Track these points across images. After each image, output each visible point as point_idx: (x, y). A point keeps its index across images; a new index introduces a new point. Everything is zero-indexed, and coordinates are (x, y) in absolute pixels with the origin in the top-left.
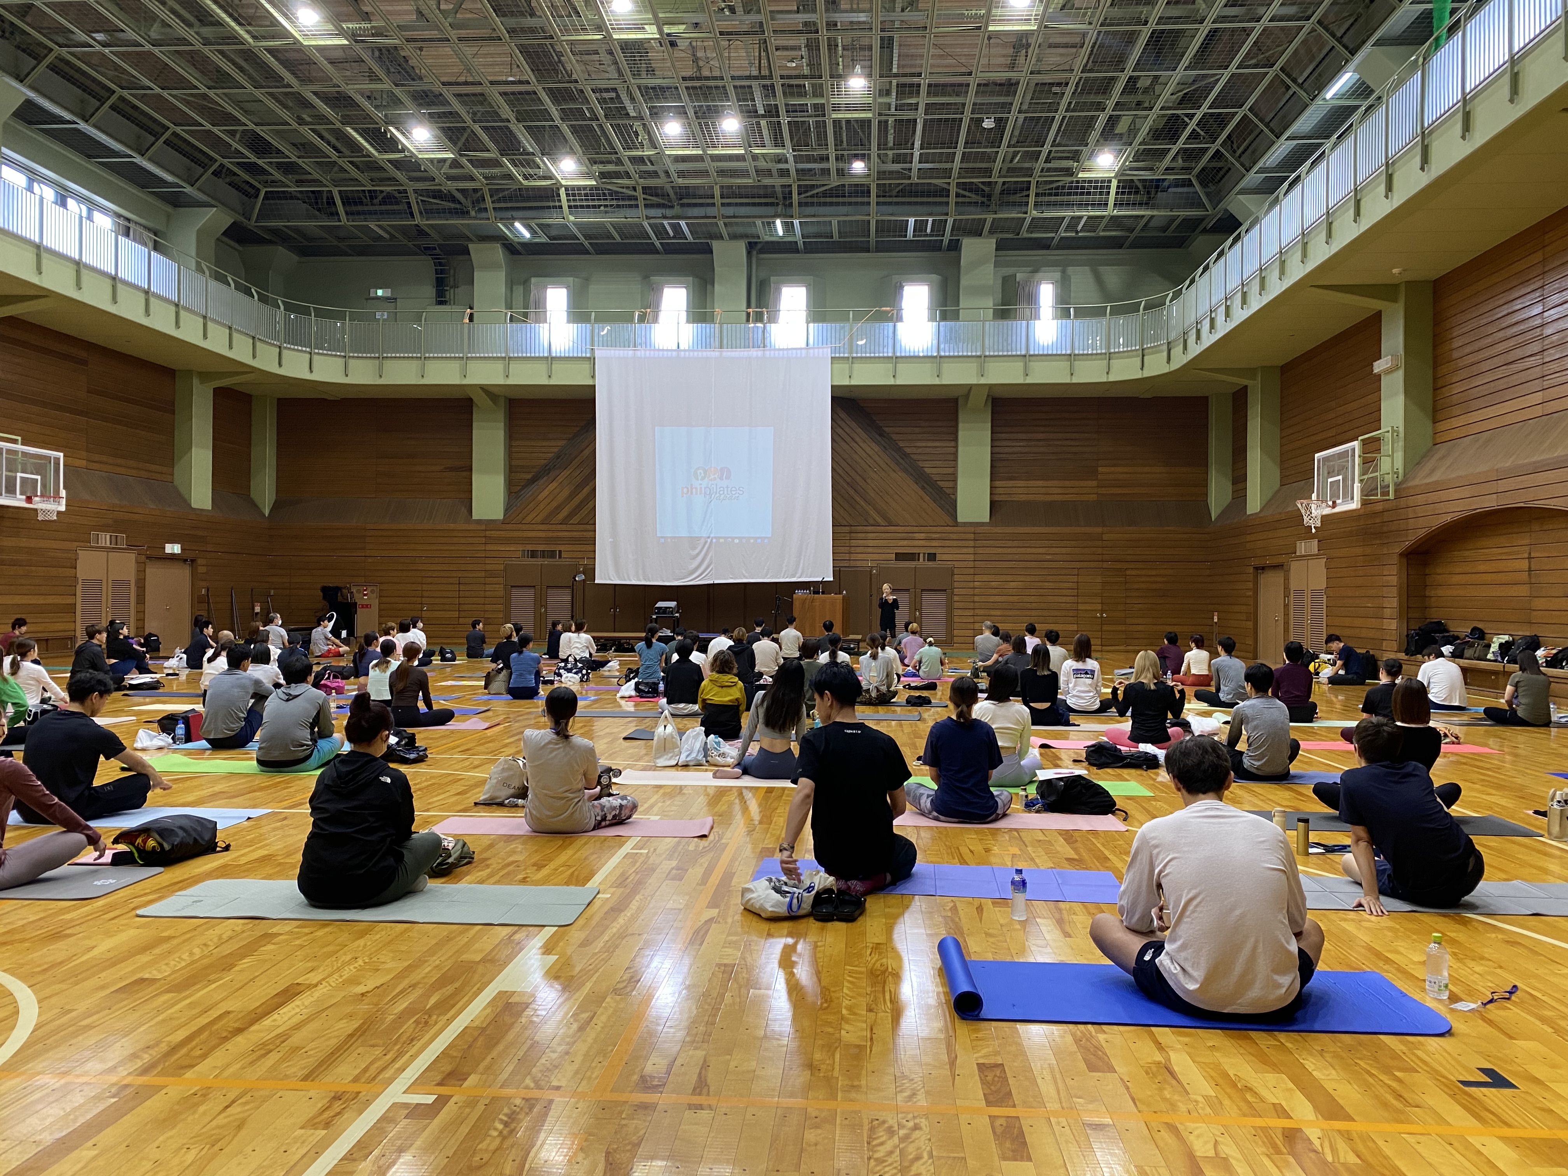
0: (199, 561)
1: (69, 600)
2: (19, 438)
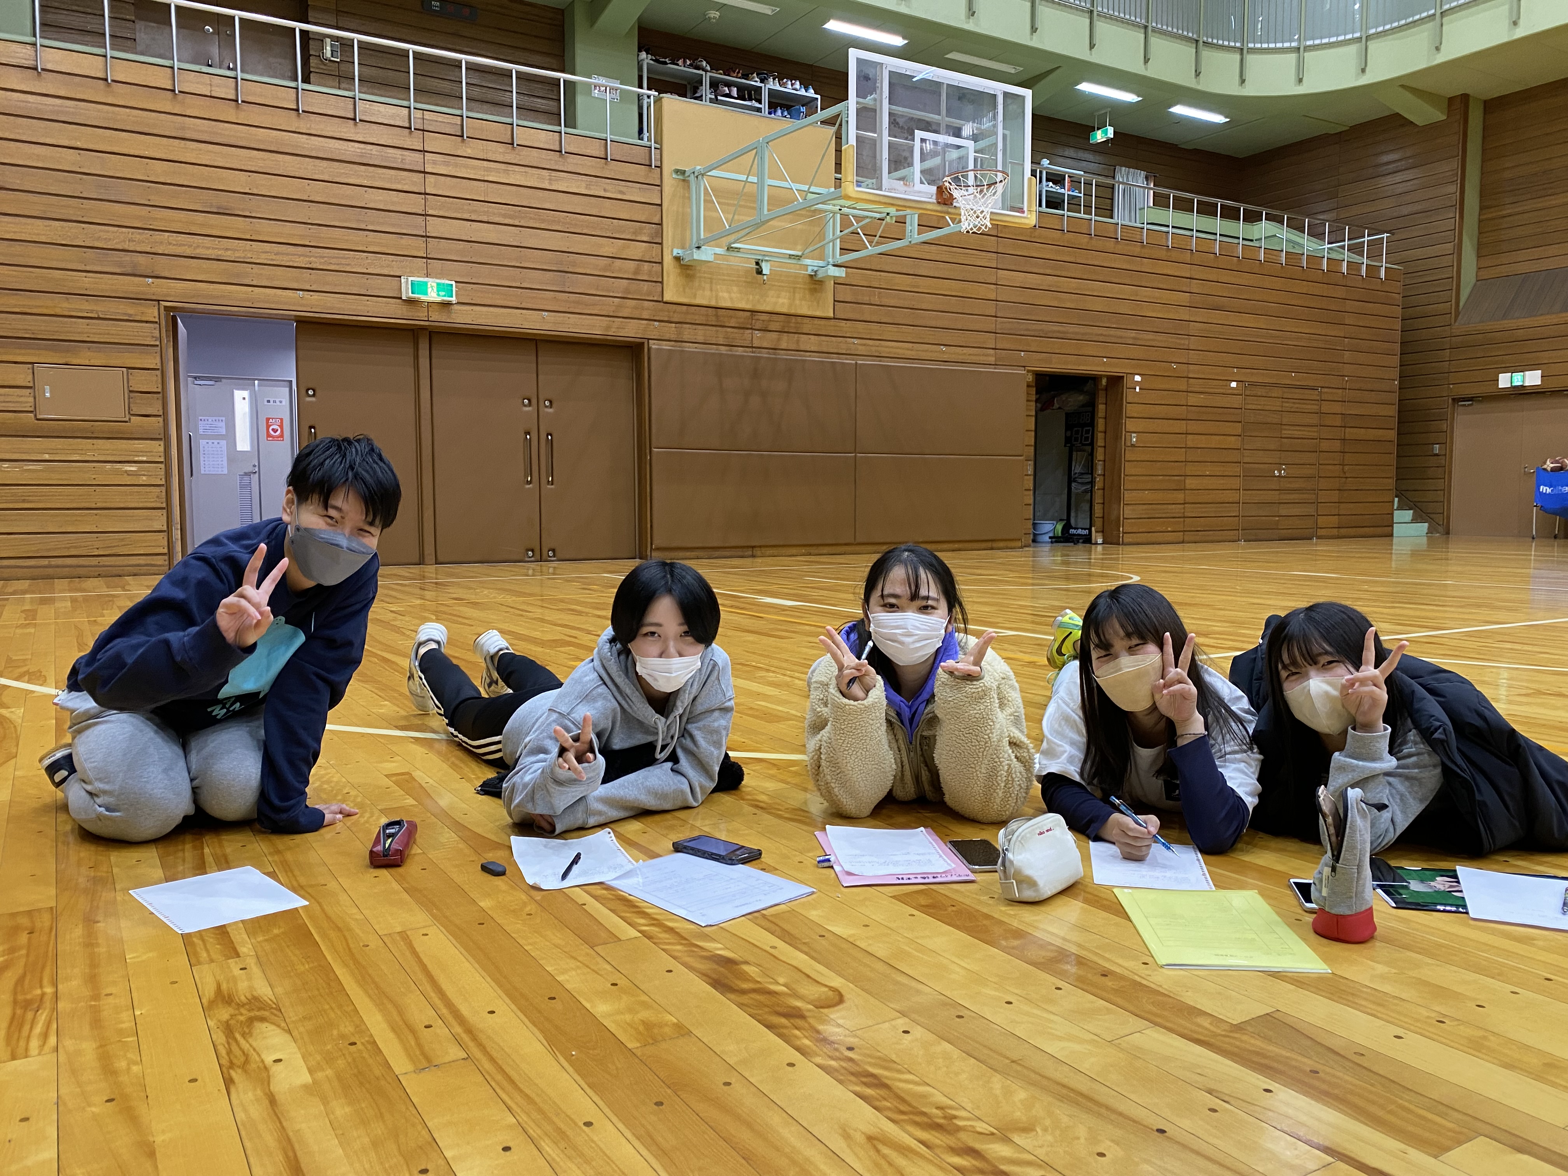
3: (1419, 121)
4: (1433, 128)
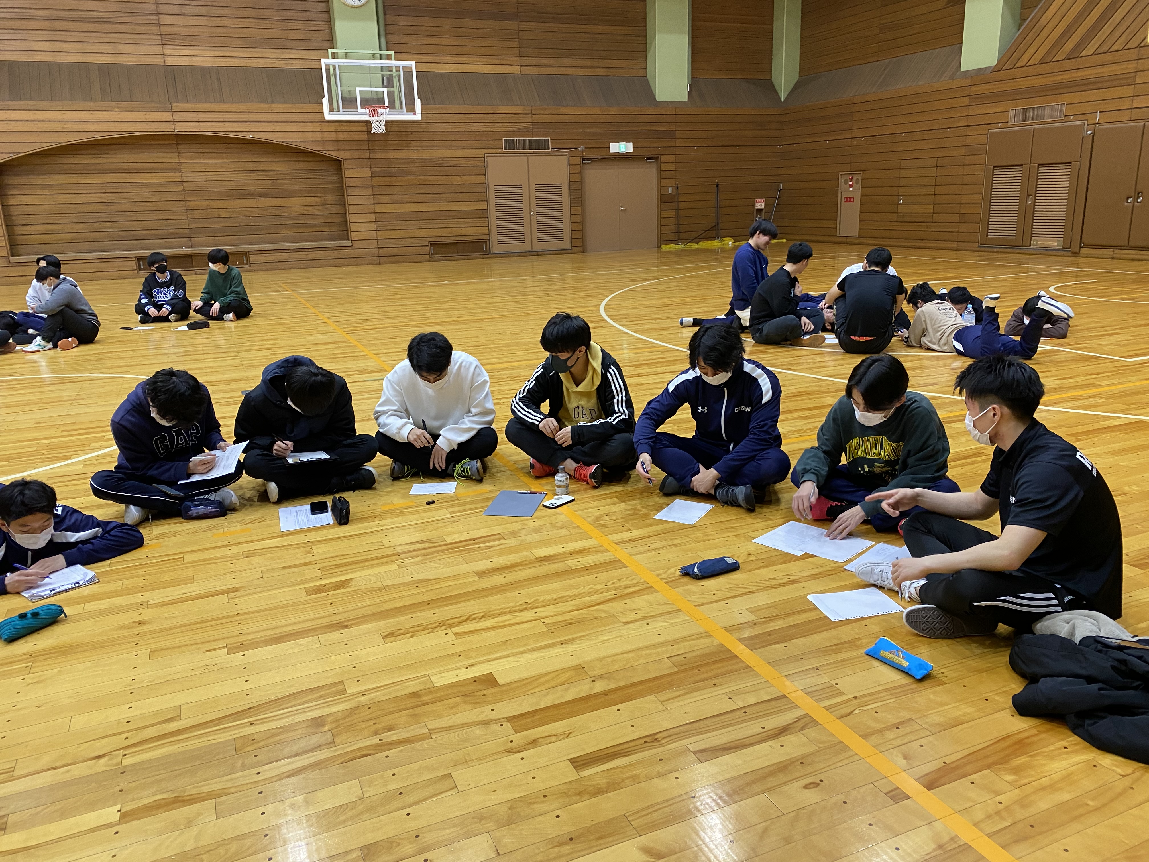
0: (663, 158)
1: (482, 206)
2: (392, 53)
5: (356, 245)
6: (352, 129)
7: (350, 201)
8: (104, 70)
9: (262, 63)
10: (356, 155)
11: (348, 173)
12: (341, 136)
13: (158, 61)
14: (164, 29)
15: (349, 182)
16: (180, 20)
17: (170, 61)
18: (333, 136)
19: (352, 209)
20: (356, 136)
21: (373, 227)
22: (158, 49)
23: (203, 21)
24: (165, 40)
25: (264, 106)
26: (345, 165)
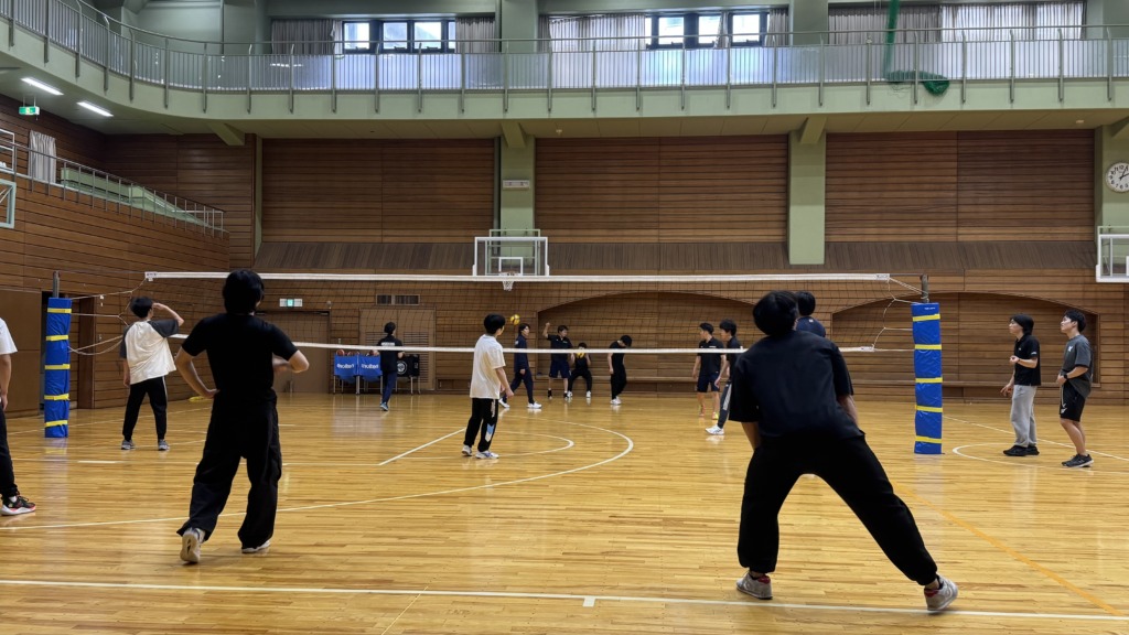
3: (229, 143)
4: (237, 148)
5: (1104, 387)
6: (1110, 289)
7: (1103, 349)
8: (914, 247)
9: (1033, 238)
10: (1112, 310)
11: (1103, 326)
12: (1100, 295)
13: (952, 239)
14: (961, 216)
15: (1103, 333)
16: (973, 209)
17: (961, 238)
18: (1092, 295)
19: (1104, 356)
20: (1112, 295)
21: (1122, 372)
22: (953, 230)
23: (991, 208)
24: (959, 223)
25: (1037, 271)
26: (1102, 318)
